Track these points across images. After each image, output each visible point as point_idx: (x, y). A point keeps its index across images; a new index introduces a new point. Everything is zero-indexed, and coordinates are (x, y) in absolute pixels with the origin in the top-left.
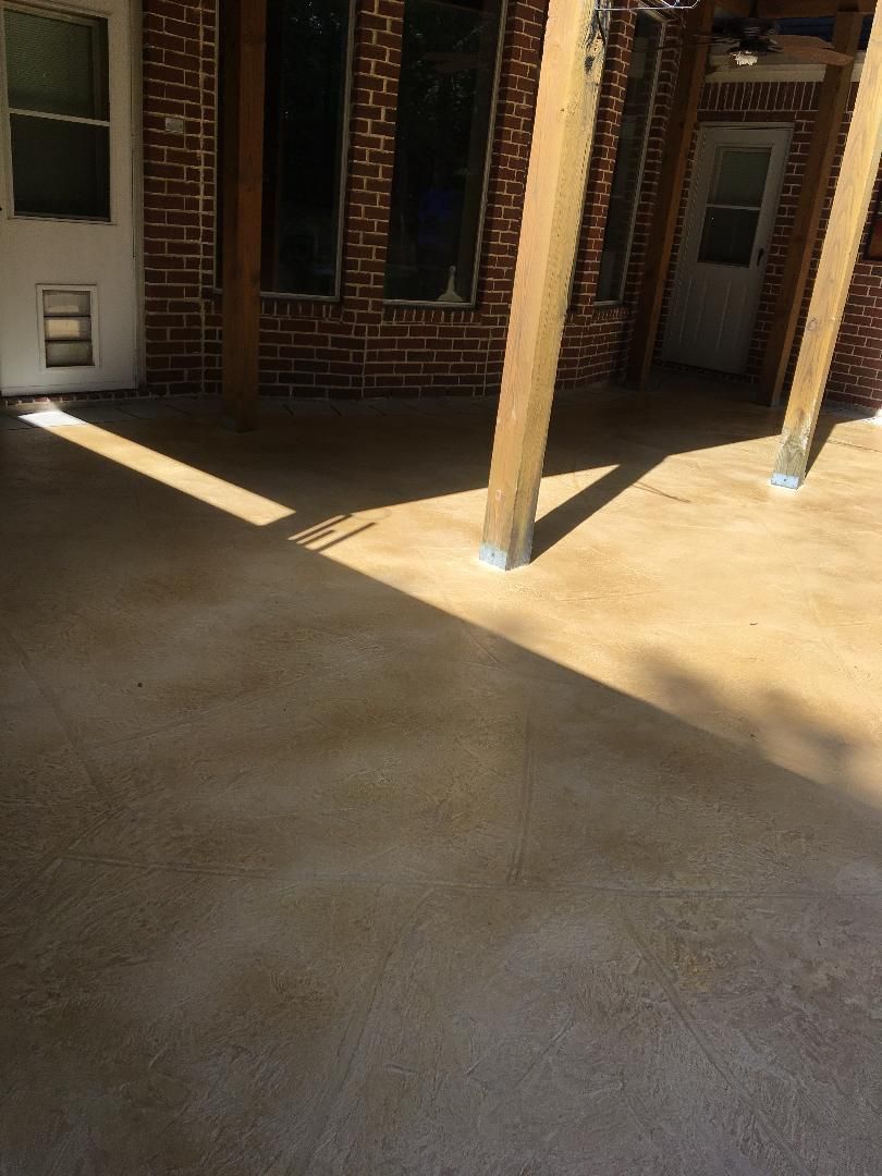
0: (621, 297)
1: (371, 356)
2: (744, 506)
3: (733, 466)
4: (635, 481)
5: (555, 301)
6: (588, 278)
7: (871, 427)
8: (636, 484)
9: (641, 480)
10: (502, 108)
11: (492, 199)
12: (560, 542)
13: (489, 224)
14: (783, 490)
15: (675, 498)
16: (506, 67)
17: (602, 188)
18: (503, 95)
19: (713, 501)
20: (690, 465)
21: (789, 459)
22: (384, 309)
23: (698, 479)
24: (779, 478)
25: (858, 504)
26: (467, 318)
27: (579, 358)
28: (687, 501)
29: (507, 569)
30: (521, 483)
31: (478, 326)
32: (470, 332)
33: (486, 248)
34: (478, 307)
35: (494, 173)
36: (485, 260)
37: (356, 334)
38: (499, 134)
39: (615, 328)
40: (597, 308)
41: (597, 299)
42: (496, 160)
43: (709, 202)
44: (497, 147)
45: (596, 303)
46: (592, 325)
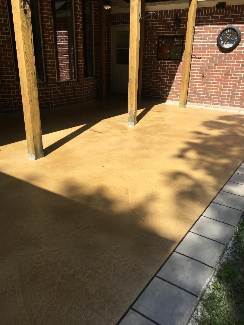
0: (94, 76)
1: (14, 100)
2: (117, 132)
3: (119, 121)
4: (89, 128)
5: (32, 81)
6: (81, 71)
7: (165, 105)
8: (89, 129)
9: (91, 128)
10: (43, 25)
11: (45, 51)
12: (57, 149)
13: (45, 59)
14: (131, 126)
15: (98, 132)
16: (42, 13)
17: (80, 46)
18: (42, 21)
19: (109, 132)
20: (107, 122)
21: (131, 118)
22: (16, 86)
23: (108, 126)
24: (129, 123)
25: (149, 128)
26: (44, 86)
27: (83, 94)
28: (101, 133)
29: (36, 159)
30: (34, 135)
31: (48, 88)
32: (45, 90)
33: (46, 66)
34: (47, 83)
35: (44, 44)
36: (46, 69)
37: (8, 94)
38: (43, 33)
39: (93, 85)
40: (86, 80)
41: (85, 77)
42: (44, 40)
43: (117, 47)
44: (43, 36)
45: (85, 78)
46: (85, 85)
